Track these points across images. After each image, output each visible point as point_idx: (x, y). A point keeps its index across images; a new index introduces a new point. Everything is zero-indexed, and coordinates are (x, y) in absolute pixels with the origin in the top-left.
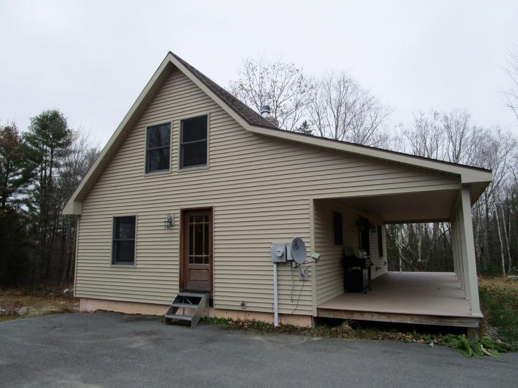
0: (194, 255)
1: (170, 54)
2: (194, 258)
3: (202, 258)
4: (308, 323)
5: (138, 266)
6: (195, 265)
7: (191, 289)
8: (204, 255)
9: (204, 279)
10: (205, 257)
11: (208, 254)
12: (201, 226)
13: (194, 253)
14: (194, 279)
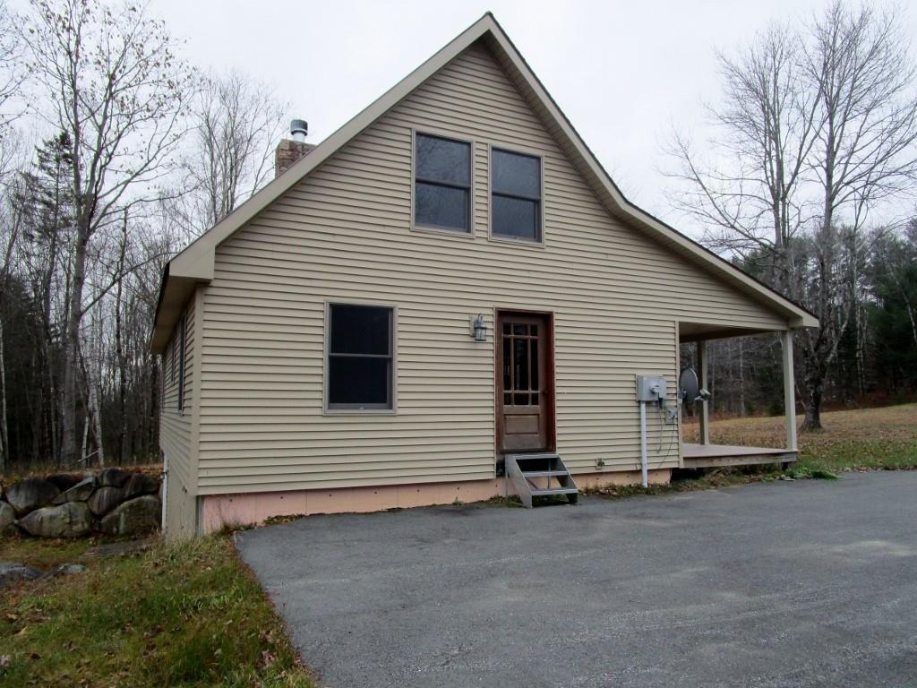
0: (512, 391)
1: (488, 17)
2: (513, 396)
3: (527, 395)
4: (664, 479)
5: (400, 412)
6: (516, 408)
7: (509, 448)
8: (530, 391)
9: (531, 431)
10: (533, 394)
11: (537, 389)
12: (525, 341)
13: (513, 387)
14: (513, 431)
